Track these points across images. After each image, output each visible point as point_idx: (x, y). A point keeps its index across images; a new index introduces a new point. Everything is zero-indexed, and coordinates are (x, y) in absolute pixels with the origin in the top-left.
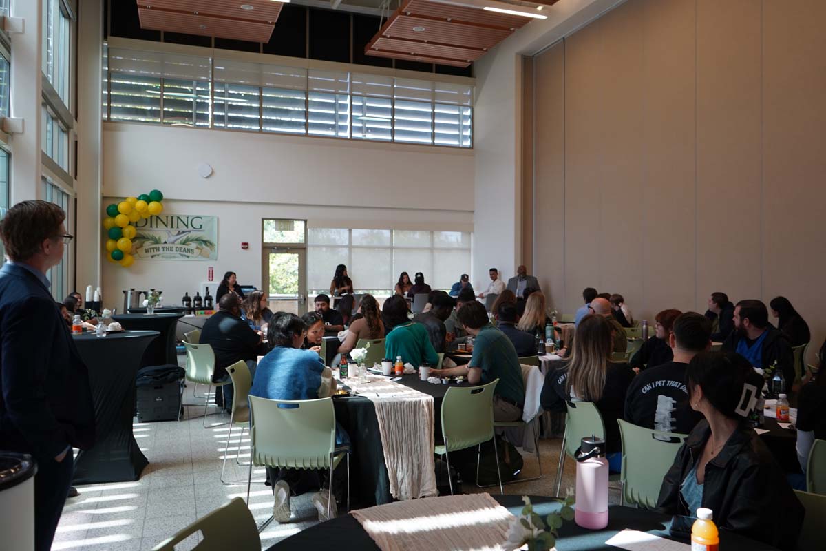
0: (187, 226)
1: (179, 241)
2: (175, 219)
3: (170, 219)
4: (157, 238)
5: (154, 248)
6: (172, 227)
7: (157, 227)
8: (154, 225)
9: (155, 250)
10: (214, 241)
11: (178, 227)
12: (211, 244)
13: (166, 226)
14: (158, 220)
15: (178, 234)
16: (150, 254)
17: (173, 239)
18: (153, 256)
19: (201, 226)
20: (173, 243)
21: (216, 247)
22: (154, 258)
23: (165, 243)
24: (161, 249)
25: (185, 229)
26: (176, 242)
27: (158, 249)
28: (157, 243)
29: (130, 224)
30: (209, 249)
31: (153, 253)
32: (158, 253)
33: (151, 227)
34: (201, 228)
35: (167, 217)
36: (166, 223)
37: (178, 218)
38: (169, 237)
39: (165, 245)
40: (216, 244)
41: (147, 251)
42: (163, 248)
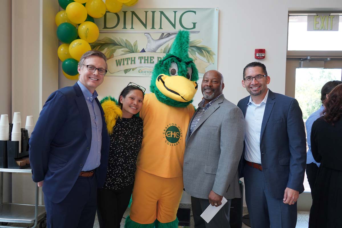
0: (174, 26)
1: (163, 48)
2: (157, 15)
3: (150, 14)
4: (132, 44)
5: (128, 59)
6: (153, 27)
7: (132, 28)
8: (129, 26)
9: (130, 62)
10: (213, 47)
11: (161, 28)
12: (208, 52)
13: (145, 25)
14: (134, 16)
15: (161, 38)
16: (122, 68)
17: (153, 45)
18: (126, 71)
19: (194, 24)
20: (154, 51)
21: (215, 57)
22: (127, 74)
23: (143, 51)
24: (137, 61)
25: (171, 30)
26: (158, 51)
27: (133, 61)
28: (132, 52)
29: (90, 18)
30: (205, 60)
31: (127, 67)
32: (133, 66)
33: (125, 28)
34: (194, 27)
35: (146, 12)
36: (145, 23)
37: (162, 13)
38: (149, 42)
39: (143, 55)
40: (216, 52)
41: (118, 63)
42: (141, 58)
